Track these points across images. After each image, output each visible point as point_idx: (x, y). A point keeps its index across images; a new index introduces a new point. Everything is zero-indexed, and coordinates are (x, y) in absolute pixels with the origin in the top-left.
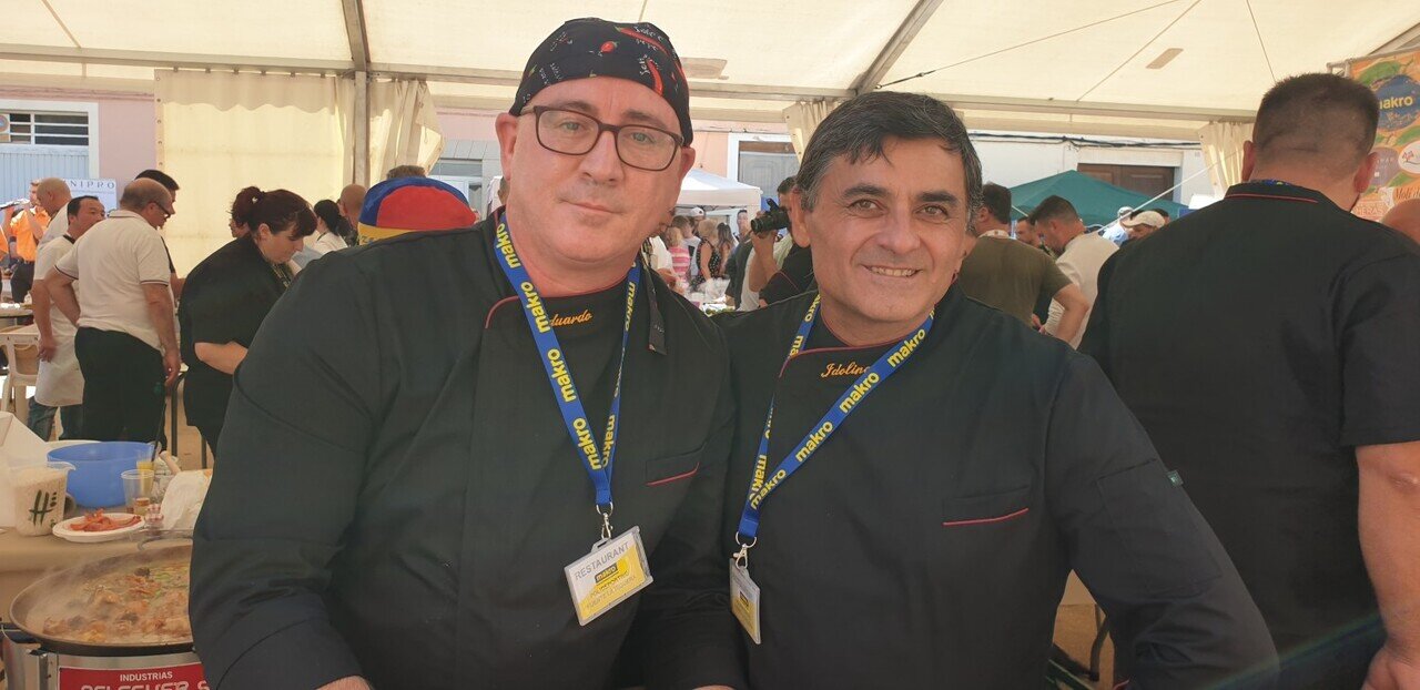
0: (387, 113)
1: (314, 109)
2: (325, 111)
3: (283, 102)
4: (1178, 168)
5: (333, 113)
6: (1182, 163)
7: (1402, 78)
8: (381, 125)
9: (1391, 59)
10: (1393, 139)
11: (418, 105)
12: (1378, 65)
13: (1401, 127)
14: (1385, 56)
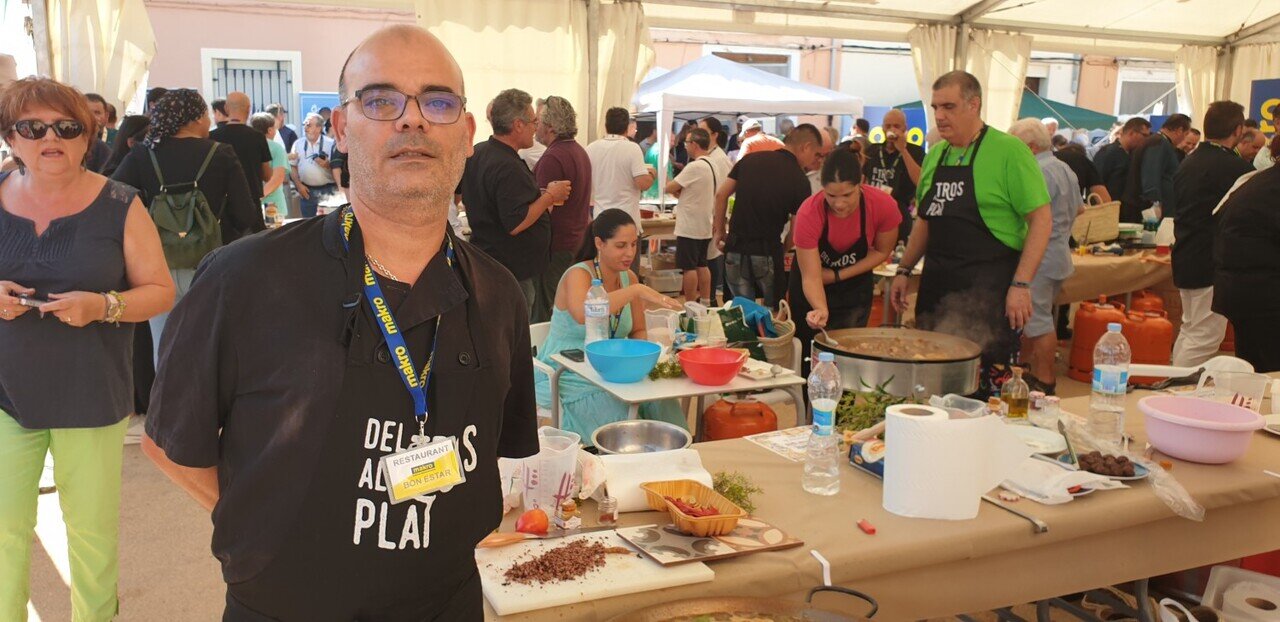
0: (610, 31)
1: (550, 28)
2: (559, 30)
3: (524, 24)
4: (1044, 78)
5: (568, 32)
6: (1048, 73)
8: (607, 43)
11: (639, 27)
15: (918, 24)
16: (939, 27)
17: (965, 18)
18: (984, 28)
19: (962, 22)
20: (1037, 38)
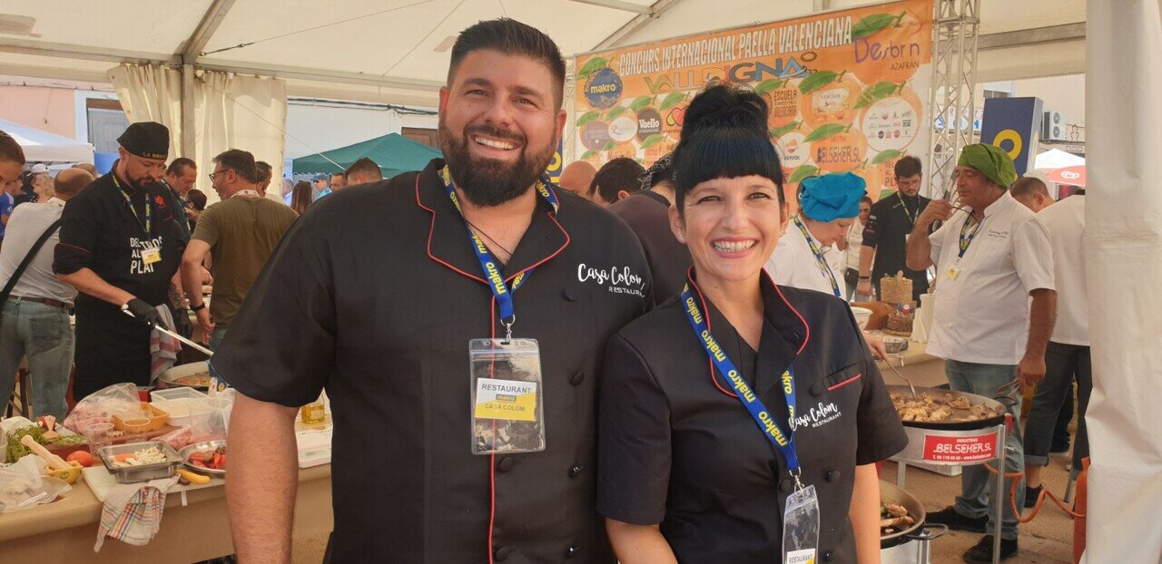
7: (607, 71)
9: (600, 56)
10: (605, 116)
12: (595, 59)
13: (609, 107)
14: (597, 53)
15: (123, 63)
16: (150, 65)
17: (185, 58)
18: (221, 71)
19: (183, 63)
20: (289, 82)
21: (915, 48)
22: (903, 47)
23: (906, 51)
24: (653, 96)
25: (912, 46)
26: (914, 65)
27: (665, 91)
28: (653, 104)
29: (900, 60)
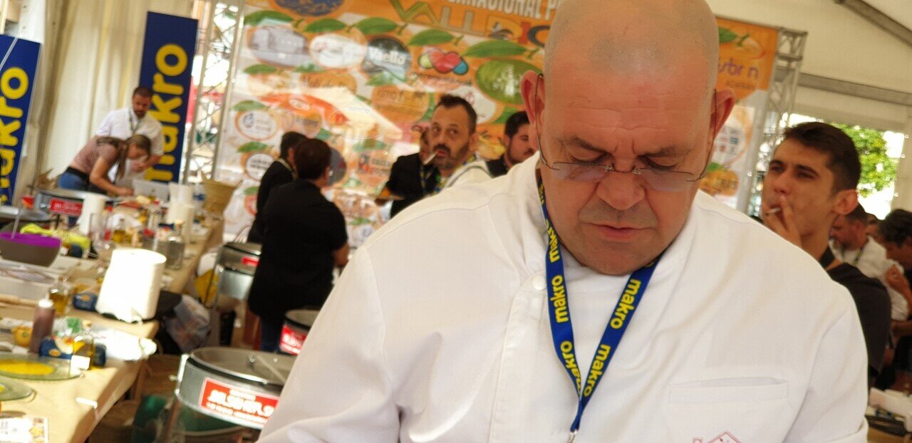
21: (753, 72)
22: (741, 67)
23: (745, 71)
24: (401, 24)
25: (752, 69)
26: (750, 88)
27: (422, 23)
28: (399, 33)
29: (736, 78)
